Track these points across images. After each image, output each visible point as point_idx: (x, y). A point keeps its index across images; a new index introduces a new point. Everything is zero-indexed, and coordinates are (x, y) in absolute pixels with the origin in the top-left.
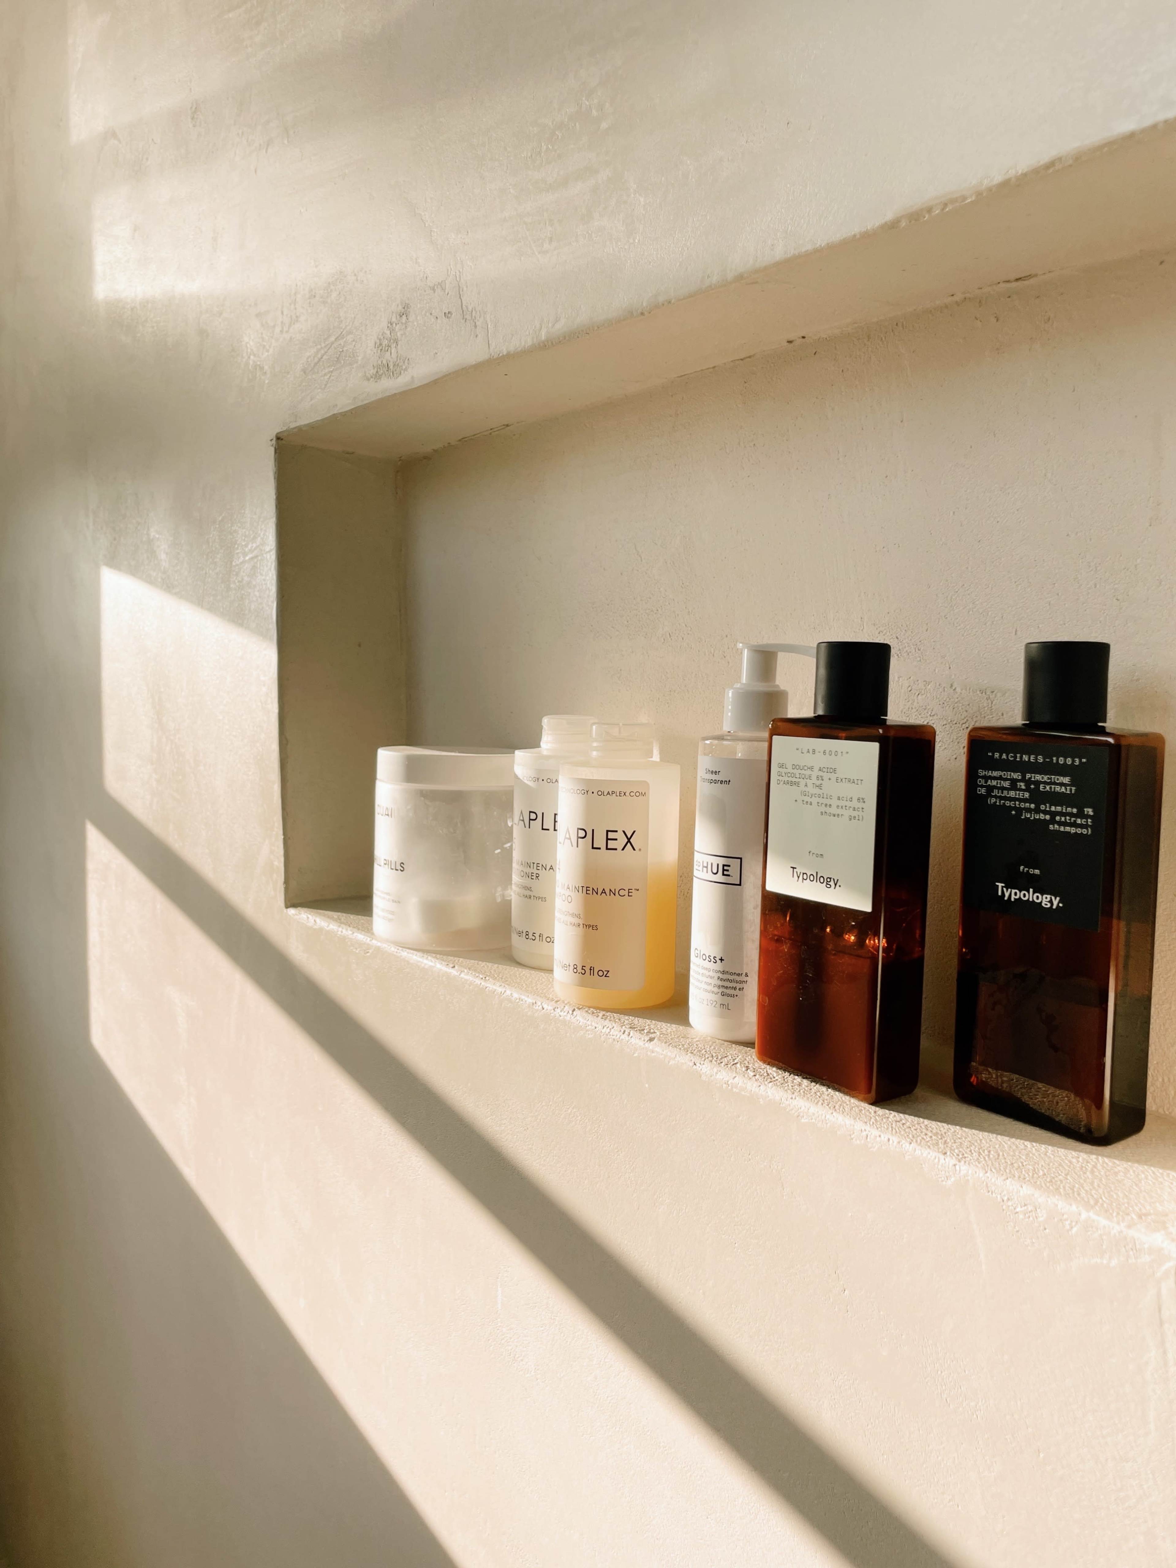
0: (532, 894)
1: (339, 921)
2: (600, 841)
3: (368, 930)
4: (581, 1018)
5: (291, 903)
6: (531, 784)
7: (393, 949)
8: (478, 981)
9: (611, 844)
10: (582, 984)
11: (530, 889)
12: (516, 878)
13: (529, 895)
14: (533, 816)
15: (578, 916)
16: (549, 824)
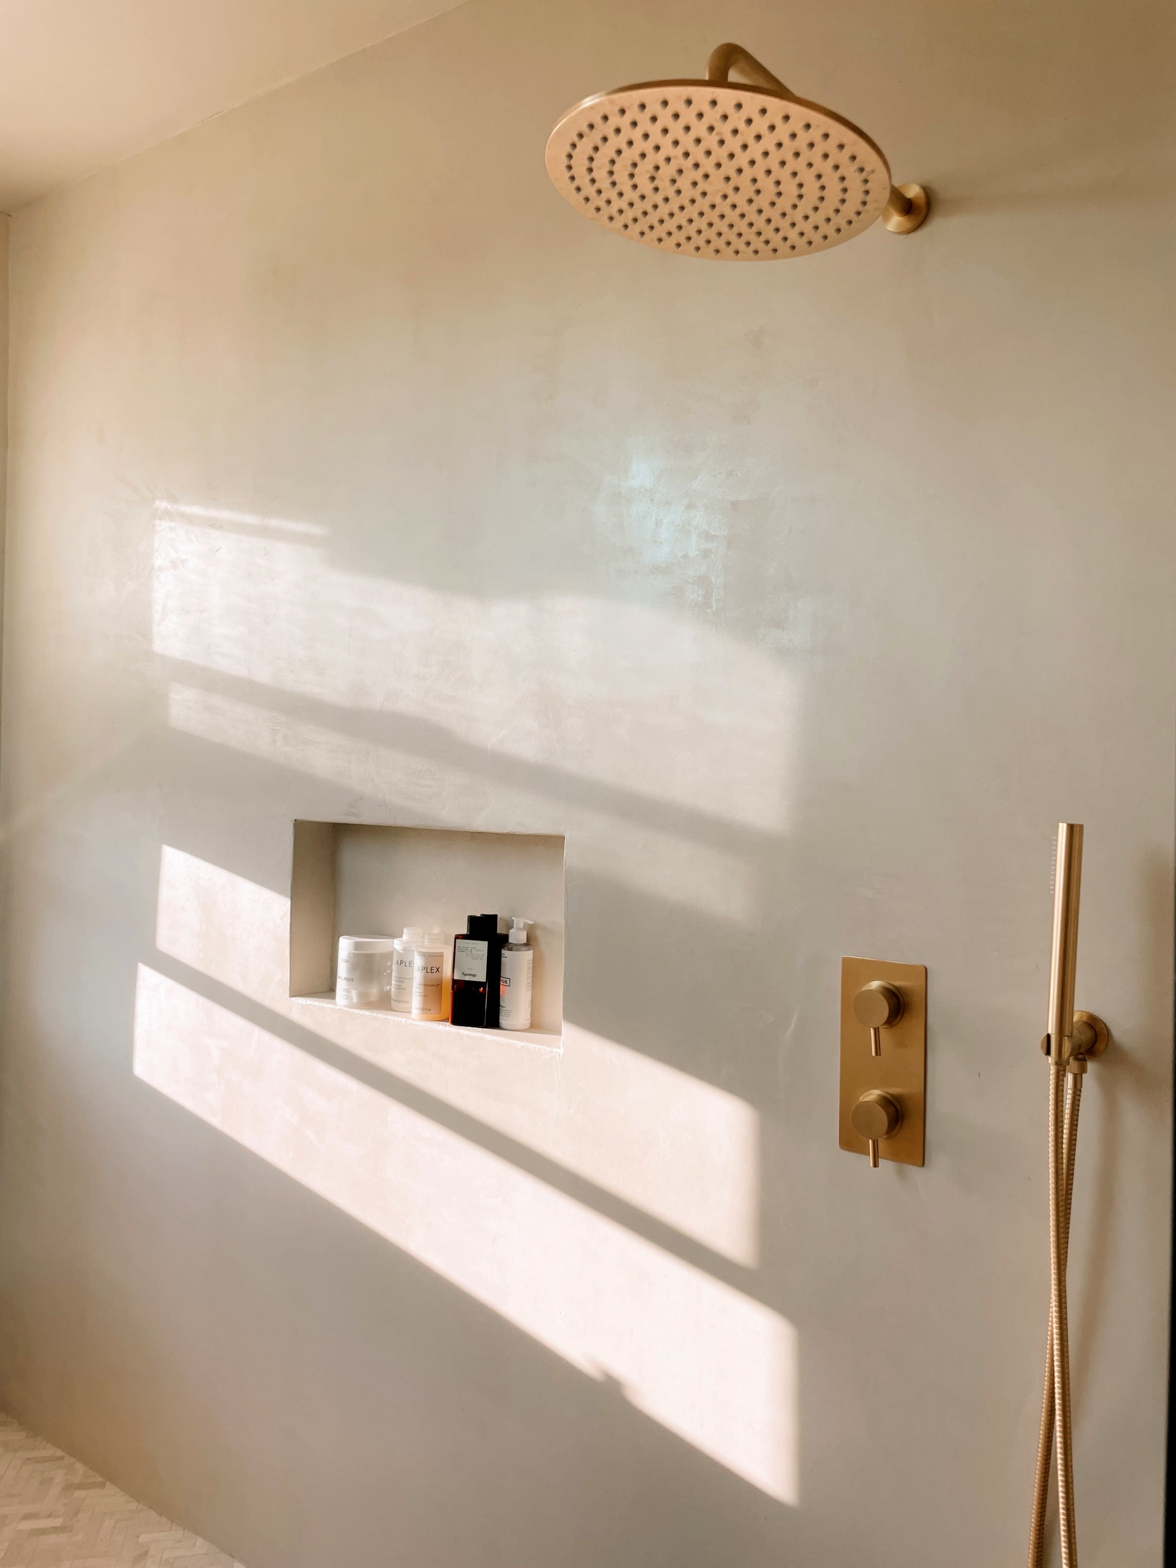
0: (401, 987)
1: (319, 1002)
2: (429, 970)
3: (335, 1004)
4: (423, 1023)
5: (292, 996)
6: (402, 952)
7: (346, 1009)
8: (384, 1016)
9: (432, 971)
10: (423, 1013)
11: (400, 986)
12: (393, 982)
13: (399, 988)
14: (402, 962)
15: (421, 993)
16: (407, 964)
